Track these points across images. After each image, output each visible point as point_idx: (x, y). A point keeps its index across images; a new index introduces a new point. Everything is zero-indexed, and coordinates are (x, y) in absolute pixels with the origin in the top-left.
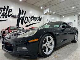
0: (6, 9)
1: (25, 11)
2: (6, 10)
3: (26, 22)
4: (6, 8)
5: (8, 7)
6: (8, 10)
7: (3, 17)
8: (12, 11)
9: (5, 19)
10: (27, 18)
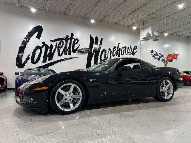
0: (69, 39)
1: (102, 39)
2: (69, 41)
3: (103, 59)
4: (69, 37)
5: (72, 35)
6: (73, 40)
7: (66, 54)
8: (78, 41)
9: (68, 56)
10: (106, 51)
